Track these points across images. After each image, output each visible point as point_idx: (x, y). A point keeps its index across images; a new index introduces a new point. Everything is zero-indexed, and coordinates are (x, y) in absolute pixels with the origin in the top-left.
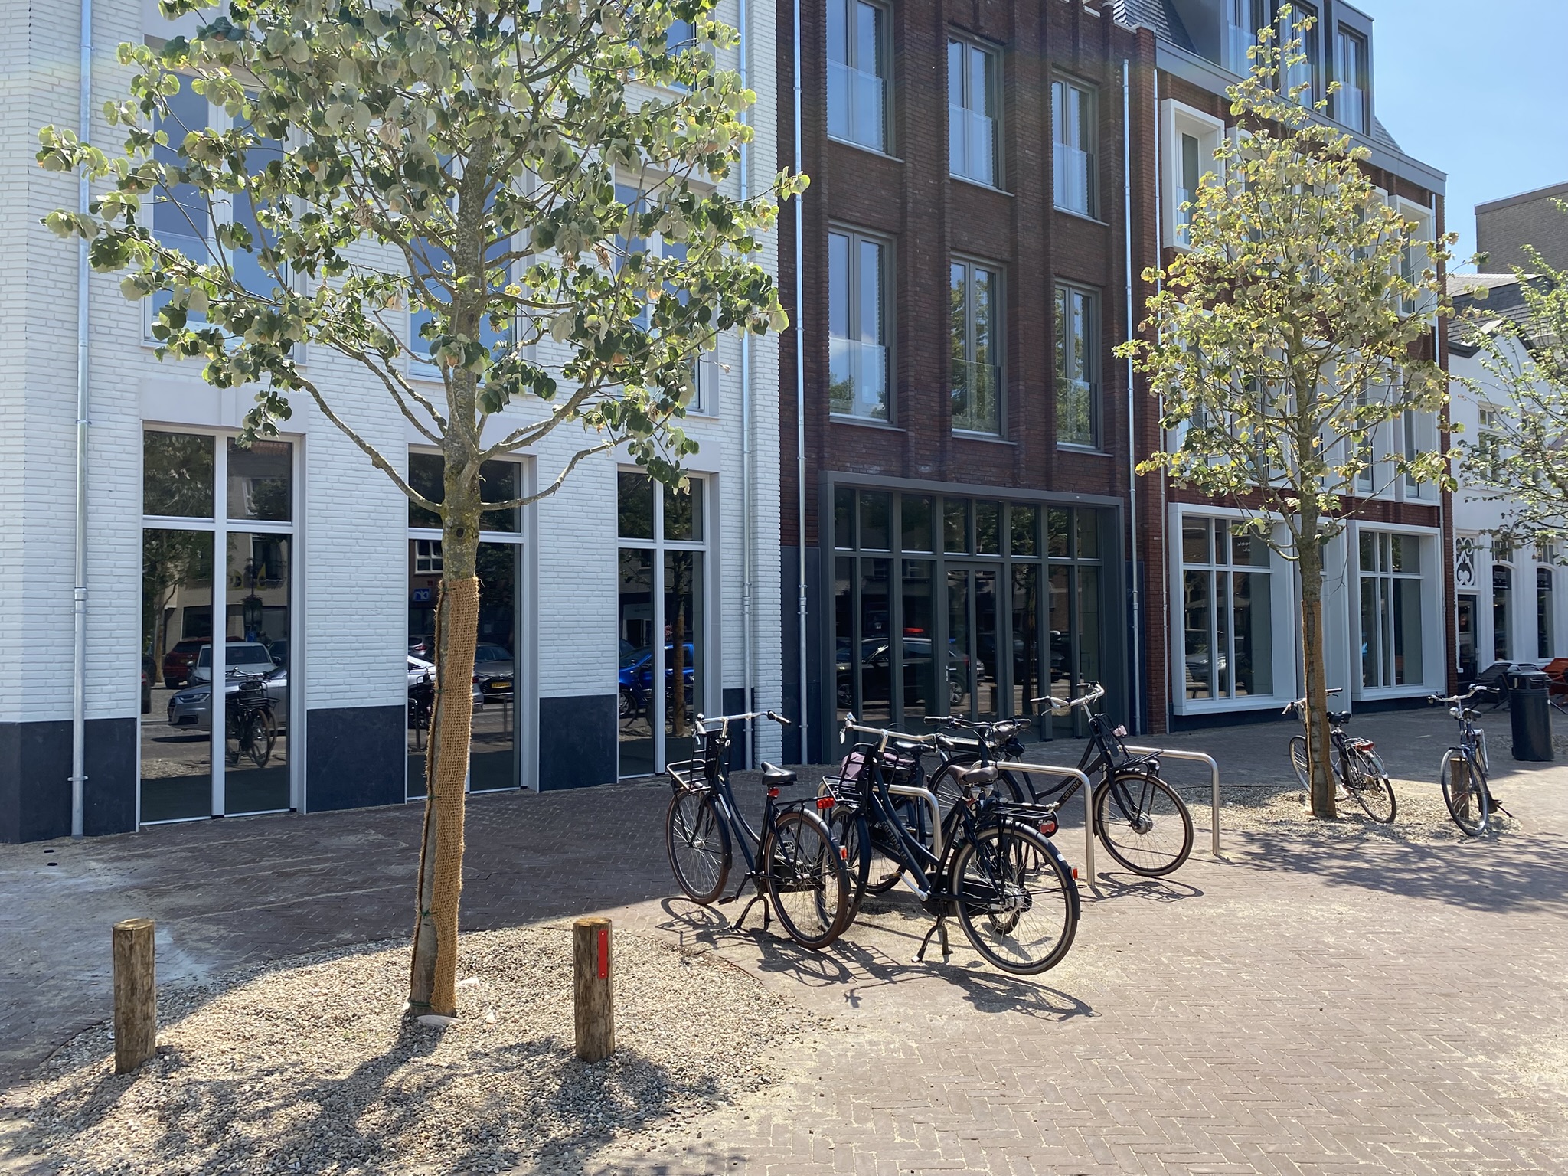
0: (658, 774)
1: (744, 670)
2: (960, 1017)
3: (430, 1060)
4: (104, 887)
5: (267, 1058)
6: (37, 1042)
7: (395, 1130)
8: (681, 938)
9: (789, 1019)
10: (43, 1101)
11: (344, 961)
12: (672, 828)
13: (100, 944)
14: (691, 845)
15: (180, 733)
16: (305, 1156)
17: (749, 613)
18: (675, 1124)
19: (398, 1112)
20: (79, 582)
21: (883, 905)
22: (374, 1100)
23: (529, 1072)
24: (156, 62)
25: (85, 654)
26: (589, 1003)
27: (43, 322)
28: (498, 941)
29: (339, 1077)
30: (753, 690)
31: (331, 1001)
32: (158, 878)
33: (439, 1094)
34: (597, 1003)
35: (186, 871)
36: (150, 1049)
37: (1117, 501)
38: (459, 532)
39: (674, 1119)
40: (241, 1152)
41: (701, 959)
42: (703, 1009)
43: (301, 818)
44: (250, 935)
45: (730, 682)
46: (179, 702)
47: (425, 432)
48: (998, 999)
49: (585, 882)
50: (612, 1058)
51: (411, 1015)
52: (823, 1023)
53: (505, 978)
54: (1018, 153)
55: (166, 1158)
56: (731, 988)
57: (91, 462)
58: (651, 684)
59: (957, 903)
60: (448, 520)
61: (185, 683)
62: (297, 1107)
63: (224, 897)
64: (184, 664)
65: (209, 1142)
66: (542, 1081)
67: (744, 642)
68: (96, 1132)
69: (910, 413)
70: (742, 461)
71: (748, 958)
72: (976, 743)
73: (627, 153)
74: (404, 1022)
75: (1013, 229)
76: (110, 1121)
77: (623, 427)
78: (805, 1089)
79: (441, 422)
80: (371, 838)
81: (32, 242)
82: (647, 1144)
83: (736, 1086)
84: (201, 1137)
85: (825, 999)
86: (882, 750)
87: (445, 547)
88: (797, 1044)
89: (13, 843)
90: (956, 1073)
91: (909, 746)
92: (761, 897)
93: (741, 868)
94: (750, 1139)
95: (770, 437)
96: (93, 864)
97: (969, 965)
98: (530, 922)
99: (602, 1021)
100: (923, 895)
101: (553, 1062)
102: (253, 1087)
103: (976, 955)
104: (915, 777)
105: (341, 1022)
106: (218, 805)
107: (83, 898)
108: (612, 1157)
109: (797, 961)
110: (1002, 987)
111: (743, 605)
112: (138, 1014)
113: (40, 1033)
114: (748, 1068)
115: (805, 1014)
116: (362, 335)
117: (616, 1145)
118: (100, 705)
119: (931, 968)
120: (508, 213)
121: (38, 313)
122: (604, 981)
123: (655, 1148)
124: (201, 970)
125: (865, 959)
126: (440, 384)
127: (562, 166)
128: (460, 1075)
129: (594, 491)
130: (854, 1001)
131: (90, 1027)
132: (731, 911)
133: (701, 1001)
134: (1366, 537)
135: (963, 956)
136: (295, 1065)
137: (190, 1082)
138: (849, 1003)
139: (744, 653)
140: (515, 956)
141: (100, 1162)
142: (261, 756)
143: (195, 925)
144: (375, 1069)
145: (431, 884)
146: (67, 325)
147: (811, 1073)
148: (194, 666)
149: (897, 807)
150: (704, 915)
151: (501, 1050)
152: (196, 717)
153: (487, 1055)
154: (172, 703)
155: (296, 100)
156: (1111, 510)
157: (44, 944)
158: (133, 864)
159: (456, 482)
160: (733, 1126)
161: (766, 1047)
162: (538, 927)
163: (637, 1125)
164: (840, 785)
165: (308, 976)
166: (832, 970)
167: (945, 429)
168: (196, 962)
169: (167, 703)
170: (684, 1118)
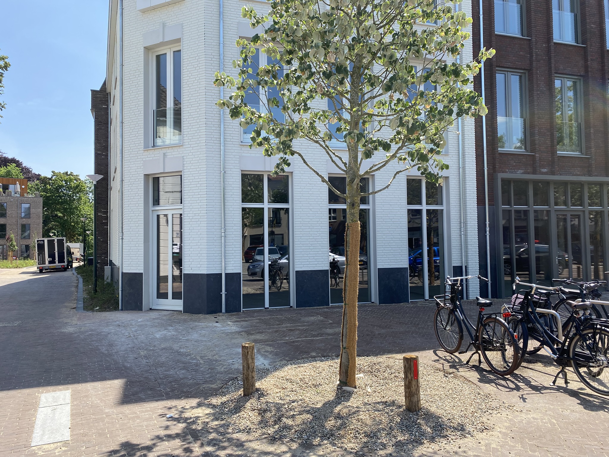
0: (426, 300)
1: (462, 258)
2: (577, 412)
3: (349, 404)
4: (233, 331)
5: (291, 396)
6: (218, 382)
7: (339, 429)
8: (443, 366)
9: (494, 404)
10: (222, 403)
11: (314, 363)
12: (436, 322)
13: (234, 351)
14: (445, 329)
15: (251, 278)
16: (308, 434)
17: (464, 235)
18: (448, 441)
19: (339, 422)
20: (223, 227)
21: (533, 360)
22: (331, 416)
23: (388, 413)
24: (248, 44)
25: (225, 251)
26: (410, 389)
27: (210, 139)
28: (369, 361)
29: (317, 406)
30: (466, 267)
31: (311, 378)
32: (250, 329)
33: (354, 417)
34: (413, 389)
35: (258, 327)
36: (254, 389)
38: (353, 205)
39: (448, 439)
40: (286, 429)
41: (452, 375)
42: (456, 396)
43: (294, 310)
44: (281, 351)
45: (456, 263)
46: (251, 267)
47: (340, 168)
48: (595, 405)
49: (401, 341)
50: (420, 411)
51: (340, 386)
52: (510, 407)
53: (373, 376)
54: (588, 27)
55: (262, 428)
56: (467, 389)
57: (226, 186)
58: (422, 263)
59: (572, 362)
60: (349, 200)
61: (251, 261)
62: (304, 415)
63: (271, 337)
64: (252, 254)
65: (275, 424)
66: (393, 417)
67: (461, 246)
68: (239, 416)
69: (537, 146)
70: (459, 171)
71: (473, 377)
72: (578, 291)
73: (418, 51)
74: (338, 389)
75: (586, 60)
76: (243, 413)
77: (416, 161)
78: (505, 435)
79: (345, 164)
80: (319, 318)
81: (207, 112)
82: (438, 448)
83: (474, 429)
84: (273, 422)
85: (510, 397)
86: (533, 293)
87: (348, 211)
88: (499, 415)
89: (205, 314)
90: (577, 436)
91: (545, 291)
92: (477, 352)
93: (467, 340)
94: (482, 452)
95: (471, 161)
96: (229, 323)
97: (579, 389)
98: (381, 355)
99: (416, 396)
100: (555, 357)
101: (396, 410)
102: (288, 406)
103: (582, 385)
104: (547, 305)
105: (315, 386)
106: (267, 305)
107: (227, 334)
108: (424, 451)
109: (495, 380)
110: (597, 400)
111: (461, 231)
112: (250, 376)
113: (218, 379)
114: (478, 422)
115: (501, 403)
116: (316, 134)
117: (425, 446)
118: (230, 268)
119: (559, 389)
120: (372, 81)
121: (209, 136)
122: (416, 380)
123: (441, 450)
124: (266, 362)
125: (527, 383)
126: (346, 150)
127: (392, 60)
128: (361, 411)
129: (397, 187)
130: (524, 400)
131: (233, 379)
132: (464, 357)
133: (454, 392)
135: (575, 384)
136: (301, 400)
137: (267, 402)
138: (521, 400)
139: (462, 251)
140: (377, 367)
141: (241, 426)
142: (278, 287)
143: (263, 346)
144: (329, 405)
145: (346, 337)
146: (218, 139)
147: (507, 428)
148: (254, 255)
149: (540, 317)
150: (452, 358)
151: (375, 403)
152: (257, 273)
153: (370, 404)
154: (249, 267)
155: (295, 51)
157: (217, 349)
158: (242, 323)
159: (351, 186)
160: (474, 445)
161: (485, 414)
162: (384, 356)
163: (432, 439)
164: (513, 308)
165: (302, 368)
166: (512, 386)
167: (553, 152)
168: (265, 359)
169: (247, 268)
170: (452, 439)
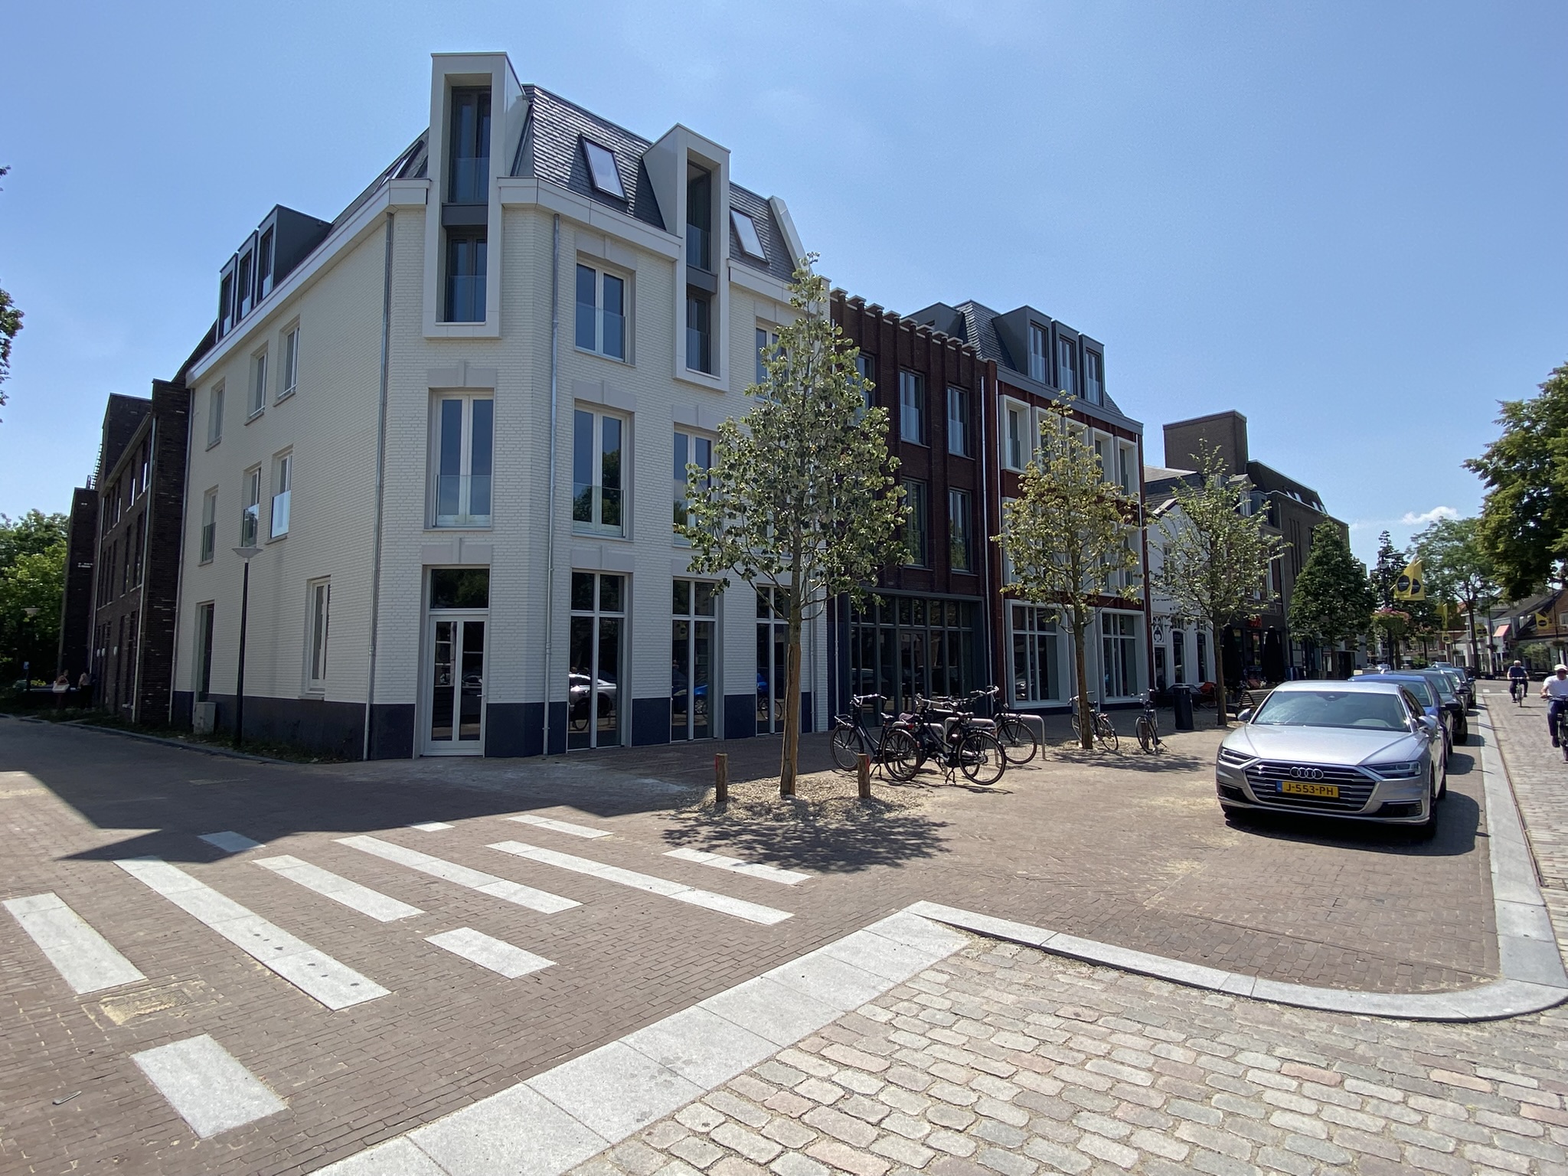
0: (772, 734)
1: (811, 683)
12: (833, 743)
17: (813, 655)
20: (548, 641)
25: (549, 672)
30: (815, 693)
37: (982, 599)
45: (804, 689)
50: (870, 798)
54: (932, 427)
57: (553, 587)
59: (960, 762)
67: (810, 669)
109: (901, 784)
111: (810, 651)
115: (917, 794)
118: (554, 696)
119: (951, 785)
129: (747, 596)
130: (931, 792)
134: (1106, 616)
139: (811, 674)
147: (931, 803)
156: (978, 603)
166: (916, 786)
